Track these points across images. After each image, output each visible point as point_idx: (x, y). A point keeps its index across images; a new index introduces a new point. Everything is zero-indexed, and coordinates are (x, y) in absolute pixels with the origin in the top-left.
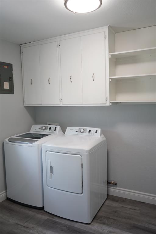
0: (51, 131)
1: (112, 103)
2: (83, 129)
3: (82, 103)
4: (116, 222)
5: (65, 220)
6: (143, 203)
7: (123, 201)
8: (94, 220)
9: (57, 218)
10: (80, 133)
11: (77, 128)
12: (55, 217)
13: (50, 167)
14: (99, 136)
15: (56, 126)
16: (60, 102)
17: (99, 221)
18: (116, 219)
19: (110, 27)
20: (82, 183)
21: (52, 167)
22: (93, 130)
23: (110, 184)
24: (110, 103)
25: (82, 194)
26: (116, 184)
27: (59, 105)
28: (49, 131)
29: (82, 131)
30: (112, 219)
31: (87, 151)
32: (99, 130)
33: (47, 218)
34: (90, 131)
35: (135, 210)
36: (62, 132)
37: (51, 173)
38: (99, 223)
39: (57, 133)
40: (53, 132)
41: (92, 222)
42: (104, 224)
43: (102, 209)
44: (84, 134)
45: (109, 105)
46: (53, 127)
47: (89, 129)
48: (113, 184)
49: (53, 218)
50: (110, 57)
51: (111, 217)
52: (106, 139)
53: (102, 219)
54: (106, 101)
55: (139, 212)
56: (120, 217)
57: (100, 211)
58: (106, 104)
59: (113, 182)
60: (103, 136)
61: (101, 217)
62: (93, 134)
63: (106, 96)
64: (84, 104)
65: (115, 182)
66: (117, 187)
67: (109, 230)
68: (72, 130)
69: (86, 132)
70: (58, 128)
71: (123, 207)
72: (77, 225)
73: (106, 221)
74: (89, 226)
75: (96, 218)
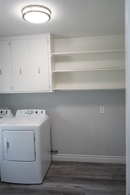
0: (3, 114)
1: (54, 90)
2: (32, 111)
3: (30, 91)
4: (60, 179)
5: (21, 185)
6: (77, 162)
7: (63, 163)
8: (44, 181)
9: (13, 185)
10: (29, 114)
11: (26, 111)
12: (11, 185)
13: (6, 143)
14: (45, 116)
15: (7, 110)
16: (11, 90)
17: (48, 180)
18: (60, 176)
19: (52, 35)
20: (35, 152)
21: (8, 143)
22: (39, 111)
23: (53, 152)
24: (52, 90)
25: (35, 161)
26: (57, 152)
27: (10, 92)
28: (1, 114)
29: (30, 112)
30: (57, 177)
31: (38, 127)
32: (44, 111)
33: (5, 186)
34: (36, 112)
35: (72, 168)
36: (12, 115)
37: (8, 148)
38: (49, 182)
39: (9, 115)
40: (5, 115)
41: (43, 182)
42: (52, 181)
43: (49, 171)
44: (32, 115)
45: (52, 92)
46: (4, 111)
47: (35, 110)
48: (55, 152)
49: (10, 185)
50: (52, 56)
51: (56, 176)
52: (49, 118)
53: (50, 178)
54: (50, 88)
55: (75, 169)
56: (63, 175)
57: (47, 174)
58: (49, 91)
59: (55, 150)
60: (47, 115)
61: (49, 177)
62: (40, 114)
63: (49, 84)
64: (32, 91)
65: (56, 150)
66: (57, 154)
67: (56, 185)
68: (22, 113)
69: (33, 113)
70: (9, 111)
71: (64, 167)
72: (31, 187)
73: (54, 179)
74: (41, 185)
75: (45, 179)
